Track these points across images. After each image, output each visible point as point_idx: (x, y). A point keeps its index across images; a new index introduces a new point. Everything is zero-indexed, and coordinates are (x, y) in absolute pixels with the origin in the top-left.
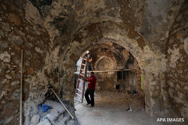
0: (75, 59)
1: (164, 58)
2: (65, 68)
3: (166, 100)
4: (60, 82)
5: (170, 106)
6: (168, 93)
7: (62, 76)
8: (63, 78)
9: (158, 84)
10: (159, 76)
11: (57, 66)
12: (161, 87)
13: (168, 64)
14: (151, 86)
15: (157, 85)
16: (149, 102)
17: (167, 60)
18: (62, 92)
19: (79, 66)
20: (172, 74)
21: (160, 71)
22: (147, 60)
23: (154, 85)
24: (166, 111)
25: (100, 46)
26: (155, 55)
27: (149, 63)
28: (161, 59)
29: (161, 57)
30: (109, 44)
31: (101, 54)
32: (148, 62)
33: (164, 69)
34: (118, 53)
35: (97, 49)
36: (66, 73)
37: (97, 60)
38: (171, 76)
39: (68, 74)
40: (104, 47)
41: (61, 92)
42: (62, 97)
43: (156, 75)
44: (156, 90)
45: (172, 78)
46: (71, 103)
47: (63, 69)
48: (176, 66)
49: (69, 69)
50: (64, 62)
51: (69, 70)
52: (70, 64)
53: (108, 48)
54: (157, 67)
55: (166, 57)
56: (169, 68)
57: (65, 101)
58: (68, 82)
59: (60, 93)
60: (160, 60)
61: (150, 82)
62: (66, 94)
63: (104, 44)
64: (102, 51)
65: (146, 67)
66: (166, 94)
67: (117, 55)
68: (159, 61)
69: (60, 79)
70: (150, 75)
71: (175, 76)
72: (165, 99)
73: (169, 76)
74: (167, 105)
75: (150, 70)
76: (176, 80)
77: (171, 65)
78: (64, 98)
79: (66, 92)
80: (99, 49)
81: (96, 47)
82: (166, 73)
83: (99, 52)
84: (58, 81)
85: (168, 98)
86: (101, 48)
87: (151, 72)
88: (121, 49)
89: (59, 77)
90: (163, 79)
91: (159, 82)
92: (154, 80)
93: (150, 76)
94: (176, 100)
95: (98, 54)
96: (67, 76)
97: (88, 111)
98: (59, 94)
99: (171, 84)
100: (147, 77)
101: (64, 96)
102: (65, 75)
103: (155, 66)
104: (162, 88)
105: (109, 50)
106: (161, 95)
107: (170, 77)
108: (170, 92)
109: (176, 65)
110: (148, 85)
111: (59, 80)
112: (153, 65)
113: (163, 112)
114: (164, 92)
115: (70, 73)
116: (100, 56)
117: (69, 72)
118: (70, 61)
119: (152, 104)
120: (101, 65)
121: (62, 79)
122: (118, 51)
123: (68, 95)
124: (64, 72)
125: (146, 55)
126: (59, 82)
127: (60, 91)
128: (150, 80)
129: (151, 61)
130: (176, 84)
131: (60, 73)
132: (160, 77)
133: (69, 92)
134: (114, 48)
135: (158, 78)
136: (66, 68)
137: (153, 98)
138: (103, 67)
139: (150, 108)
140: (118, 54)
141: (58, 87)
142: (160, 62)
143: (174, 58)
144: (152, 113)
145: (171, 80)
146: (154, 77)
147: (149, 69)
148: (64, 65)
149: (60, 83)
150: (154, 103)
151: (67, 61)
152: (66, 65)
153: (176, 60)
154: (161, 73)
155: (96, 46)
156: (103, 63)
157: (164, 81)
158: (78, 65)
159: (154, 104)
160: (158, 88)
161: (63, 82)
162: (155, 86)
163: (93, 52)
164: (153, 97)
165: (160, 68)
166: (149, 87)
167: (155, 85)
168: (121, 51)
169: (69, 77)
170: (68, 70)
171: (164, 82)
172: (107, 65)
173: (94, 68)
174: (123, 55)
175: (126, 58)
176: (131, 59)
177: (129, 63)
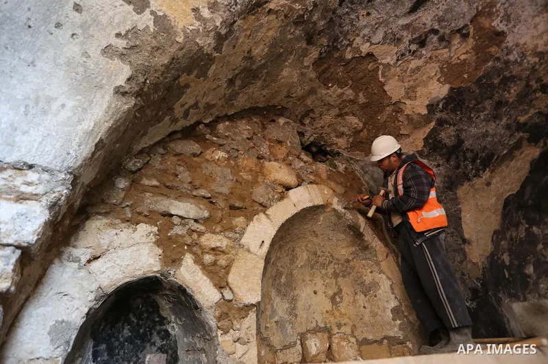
35: (275, 111)
37: (265, 208)
63: (366, 78)
80: (282, 121)
81: (295, 76)
86: (297, 126)
116: (291, 179)
156: (293, 259)
172: (320, 293)
173: (228, 296)
174: (463, 214)
175: (476, 241)
176: (502, 258)
177: (501, 292)
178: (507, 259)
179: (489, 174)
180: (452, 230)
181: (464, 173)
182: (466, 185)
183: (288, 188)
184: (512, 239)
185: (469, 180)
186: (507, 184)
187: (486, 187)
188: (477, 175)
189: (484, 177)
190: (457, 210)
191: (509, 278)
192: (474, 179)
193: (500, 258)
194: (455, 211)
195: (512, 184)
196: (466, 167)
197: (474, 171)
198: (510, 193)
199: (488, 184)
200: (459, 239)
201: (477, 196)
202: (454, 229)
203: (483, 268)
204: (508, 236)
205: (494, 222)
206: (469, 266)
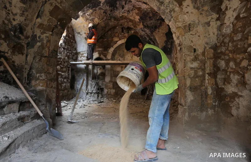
0: (59, 17)
1: (214, 20)
2: (39, 31)
3: (211, 94)
4: (29, 57)
5: (216, 104)
6: (216, 81)
7: (33, 47)
8: (35, 49)
9: (201, 66)
10: (203, 54)
11: (20, 22)
12: (205, 72)
13: (220, 31)
14: (189, 69)
15: (200, 68)
16: (184, 97)
17: (219, 23)
18: (31, 74)
19: (81, 53)
20: (224, 46)
21: (206, 45)
22: (186, 25)
23: (195, 68)
24: (210, 112)
25: (119, 21)
26: (201, 16)
27: (190, 30)
28: (210, 22)
29: (209, 20)
30: (134, 18)
31: (120, 36)
32: (187, 29)
33: (213, 40)
34: (148, 36)
35: (114, 27)
36: (41, 40)
37: (112, 46)
38: (223, 49)
39: (45, 42)
40: (126, 25)
41: (29, 75)
42: (30, 83)
43: (200, 51)
44: (197, 77)
45: (224, 54)
46: (47, 96)
47: (35, 34)
48: (232, 30)
49: (46, 33)
50: (39, 20)
51: (47, 35)
52: (49, 25)
53: (132, 27)
54: (201, 37)
55: (218, 18)
56: (221, 37)
57: (36, 91)
58: (42, 56)
59: (26, 76)
60: (208, 24)
61: (189, 63)
62: (38, 79)
63: (126, 18)
64: (123, 31)
65: (183, 37)
66: (213, 84)
67: (146, 39)
68: (206, 26)
69: (29, 50)
70: (189, 51)
71: (230, 49)
72: (210, 91)
73: (219, 51)
74: (212, 101)
75: (190, 42)
76: (230, 54)
77: (225, 29)
78: (34, 86)
79: (38, 75)
80: (117, 27)
81: (113, 23)
82: (215, 48)
83: (117, 32)
84: (23, 54)
85: (214, 91)
86: (121, 27)
87: (192, 45)
88: (152, 28)
89: (27, 46)
90: (210, 58)
91: (204, 63)
92: (196, 59)
93: (189, 53)
94: (226, 90)
95: (115, 36)
96: (42, 47)
97: (83, 117)
98: (25, 78)
99: (222, 64)
100: (184, 54)
101: (33, 83)
102: (39, 44)
103: (199, 36)
104: (207, 73)
105: (135, 30)
106: (205, 86)
107: (221, 52)
108: (219, 78)
109: (232, 27)
110: (185, 67)
111: (25, 52)
112: (196, 34)
113: (204, 113)
114: (209, 81)
115: (49, 41)
116: (118, 39)
117: (47, 39)
118: (50, 19)
119: (189, 100)
120: (120, 55)
121: (32, 51)
122: (148, 31)
123: (41, 80)
124: (38, 38)
125: (186, 16)
126: (25, 55)
127: (27, 73)
128: (188, 59)
129: (193, 27)
130: (230, 62)
131: (30, 39)
132: (206, 55)
133: (43, 74)
134: (141, 26)
135: (202, 57)
136: (42, 31)
137: (191, 91)
138: (122, 59)
139: (185, 107)
140: (148, 39)
141: (24, 64)
142: (208, 28)
143: (231, 16)
144: (187, 114)
145: (223, 57)
146: (195, 54)
147: (189, 40)
148: (39, 27)
149: (28, 59)
150: (192, 98)
151: (45, 20)
152: (41, 26)
153: (232, 19)
154: (207, 48)
155: (113, 20)
157: (212, 61)
158: (80, 51)
159: (192, 101)
160: (201, 73)
161: (33, 56)
162: (195, 70)
163: (108, 31)
164: (190, 88)
165: (206, 40)
166: (185, 71)
167: (197, 68)
168: (152, 32)
169: (47, 49)
170: (45, 35)
171: (212, 64)
172: (130, 56)
173: (106, 58)
174: (156, 39)
178: (169, 46)
182: (154, 33)
183: (117, 41)
186: (164, 30)
188: (155, 30)
189: (157, 30)
195: (166, 30)
199: (159, 32)
201: (157, 35)
204: (170, 41)
205: (165, 39)
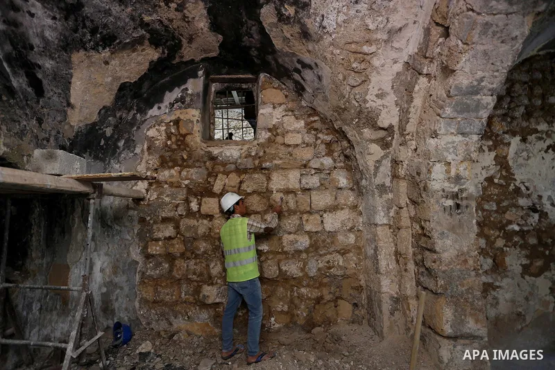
109: (481, 189)
153: (482, 179)
174: (73, 80)
175: (79, 108)
176: (104, 129)
177: (88, 153)
178: (109, 132)
179: (109, 53)
180: (60, 91)
181: (81, 40)
182: (82, 53)
184: (121, 118)
185: (86, 50)
186: (127, 71)
187: (103, 65)
188: (95, 48)
189: (103, 54)
190: (68, 74)
191: (103, 146)
192: (91, 51)
193: (102, 129)
194: (66, 74)
195: (131, 73)
196: (84, 35)
197: (92, 43)
198: (128, 80)
199: (107, 63)
200: (64, 101)
201: (92, 69)
202: (62, 90)
203: (78, 132)
204: (118, 115)
205: (108, 99)
206: (66, 127)
